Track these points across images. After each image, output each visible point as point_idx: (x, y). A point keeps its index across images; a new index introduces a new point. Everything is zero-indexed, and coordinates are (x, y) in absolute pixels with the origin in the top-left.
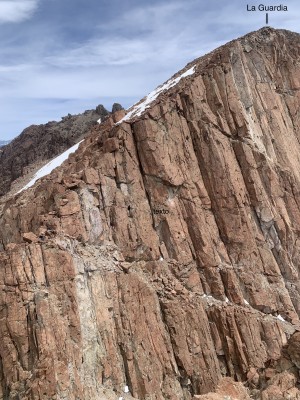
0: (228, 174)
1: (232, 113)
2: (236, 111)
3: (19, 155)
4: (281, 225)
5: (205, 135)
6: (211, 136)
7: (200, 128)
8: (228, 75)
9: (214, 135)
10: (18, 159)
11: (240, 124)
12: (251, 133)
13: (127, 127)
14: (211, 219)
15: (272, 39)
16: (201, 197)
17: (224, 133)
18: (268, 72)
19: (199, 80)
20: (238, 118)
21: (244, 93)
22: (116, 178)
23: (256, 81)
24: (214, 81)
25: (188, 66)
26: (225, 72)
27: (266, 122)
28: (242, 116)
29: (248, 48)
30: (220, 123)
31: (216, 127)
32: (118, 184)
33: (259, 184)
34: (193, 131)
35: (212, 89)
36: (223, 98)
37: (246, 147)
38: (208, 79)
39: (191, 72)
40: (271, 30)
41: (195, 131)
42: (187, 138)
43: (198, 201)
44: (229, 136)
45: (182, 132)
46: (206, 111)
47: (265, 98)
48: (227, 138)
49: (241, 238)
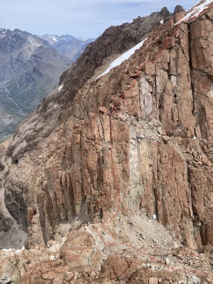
3: (101, 50)
10: (100, 52)
13: (184, 27)
22: (168, 71)
32: (170, 76)
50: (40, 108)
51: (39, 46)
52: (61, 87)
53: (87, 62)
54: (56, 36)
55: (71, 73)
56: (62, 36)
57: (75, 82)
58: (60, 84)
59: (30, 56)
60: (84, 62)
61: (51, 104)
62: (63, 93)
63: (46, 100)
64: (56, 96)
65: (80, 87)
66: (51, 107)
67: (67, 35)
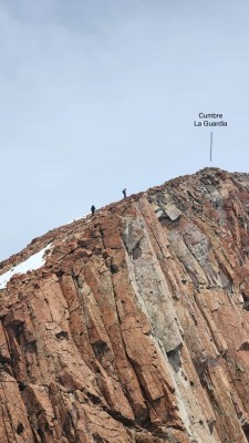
1: (135, 365)
2: (142, 360)
5: (67, 421)
6: (80, 425)
7: (54, 404)
8: (119, 275)
9: (88, 421)
11: (155, 393)
12: (183, 414)
15: (225, 193)
17: (115, 415)
18: (221, 266)
19: (50, 287)
20: (147, 377)
21: (161, 318)
23: (196, 285)
24: (86, 289)
25: (34, 246)
26: (114, 270)
27: (225, 381)
28: (157, 371)
29: (172, 211)
30: (104, 392)
31: (95, 400)
35: (83, 308)
36: (109, 330)
38: (72, 284)
39: (36, 262)
40: (221, 175)
41: (41, 412)
42: (20, 430)
44: (127, 423)
46: (67, 359)
47: (220, 322)
48: (123, 429)
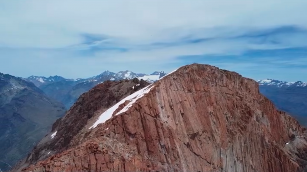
0: (150, 130)
1: (155, 109)
3: (92, 101)
4: (167, 147)
5: (144, 118)
7: (143, 115)
9: (147, 118)
10: (92, 104)
11: (157, 113)
12: (161, 116)
13: (119, 117)
14: (145, 144)
16: (142, 137)
20: (157, 111)
22: (114, 132)
30: (151, 113)
31: (149, 114)
32: (115, 134)
33: (161, 133)
34: (141, 116)
35: (149, 102)
37: (158, 121)
42: (139, 119)
43: (141, 138)
44: (153, 117)
45: (137, 117)
46: (146, 109)
49: (153, 150)
50: (31, 157)
51: (22, 88)
52: (55, 134)
53: (80, 111)
54: (43, 78)
55: (64, 121)
56: (51, 77)
57: (69, 129)
58: (53, 131)
59: (10, 99)
60: (77, 111)
61: (44, 151)
62: (56, 140)
63: (38, 148)
64: (49, 143)
65: (75, 134)
66: (44, 155)
67: (56, 76)
